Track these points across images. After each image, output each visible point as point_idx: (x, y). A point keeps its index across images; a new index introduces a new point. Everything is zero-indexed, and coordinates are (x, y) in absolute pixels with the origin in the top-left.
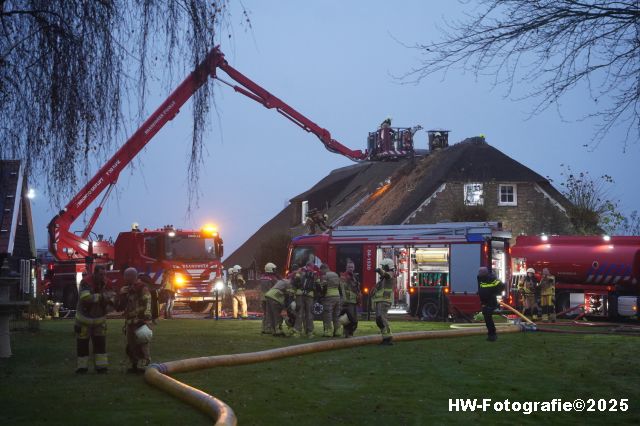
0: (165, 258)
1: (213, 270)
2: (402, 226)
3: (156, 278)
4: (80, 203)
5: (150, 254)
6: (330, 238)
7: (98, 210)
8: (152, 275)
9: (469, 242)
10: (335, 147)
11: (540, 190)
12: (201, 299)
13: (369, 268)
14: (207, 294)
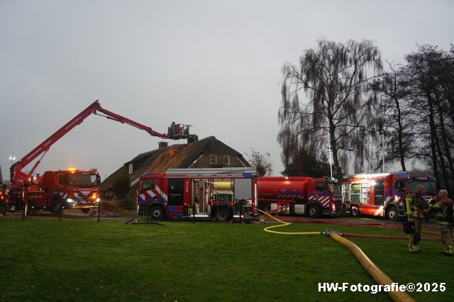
0: (68, 184)
1: (95, 192)
2: (189, 169)
3: (63, 195)
4: (28, 158)
5: (61, 182)
6: (165, 175)
7: (38, 162)
8: (61, 194)
9: (245, 178)
10: (155, 134)
11: (238, 159)
12: (88, 207)
13: (187, 191)
14: (91, 204)
